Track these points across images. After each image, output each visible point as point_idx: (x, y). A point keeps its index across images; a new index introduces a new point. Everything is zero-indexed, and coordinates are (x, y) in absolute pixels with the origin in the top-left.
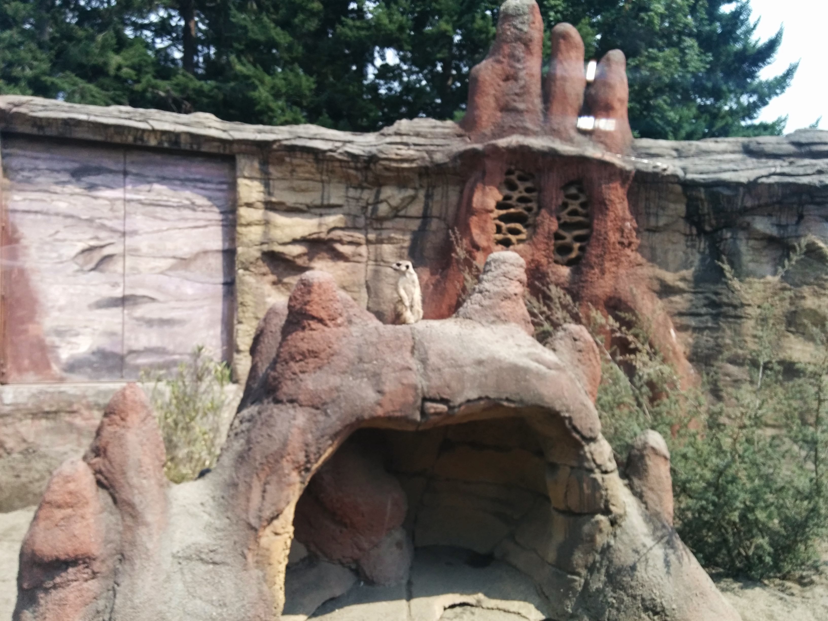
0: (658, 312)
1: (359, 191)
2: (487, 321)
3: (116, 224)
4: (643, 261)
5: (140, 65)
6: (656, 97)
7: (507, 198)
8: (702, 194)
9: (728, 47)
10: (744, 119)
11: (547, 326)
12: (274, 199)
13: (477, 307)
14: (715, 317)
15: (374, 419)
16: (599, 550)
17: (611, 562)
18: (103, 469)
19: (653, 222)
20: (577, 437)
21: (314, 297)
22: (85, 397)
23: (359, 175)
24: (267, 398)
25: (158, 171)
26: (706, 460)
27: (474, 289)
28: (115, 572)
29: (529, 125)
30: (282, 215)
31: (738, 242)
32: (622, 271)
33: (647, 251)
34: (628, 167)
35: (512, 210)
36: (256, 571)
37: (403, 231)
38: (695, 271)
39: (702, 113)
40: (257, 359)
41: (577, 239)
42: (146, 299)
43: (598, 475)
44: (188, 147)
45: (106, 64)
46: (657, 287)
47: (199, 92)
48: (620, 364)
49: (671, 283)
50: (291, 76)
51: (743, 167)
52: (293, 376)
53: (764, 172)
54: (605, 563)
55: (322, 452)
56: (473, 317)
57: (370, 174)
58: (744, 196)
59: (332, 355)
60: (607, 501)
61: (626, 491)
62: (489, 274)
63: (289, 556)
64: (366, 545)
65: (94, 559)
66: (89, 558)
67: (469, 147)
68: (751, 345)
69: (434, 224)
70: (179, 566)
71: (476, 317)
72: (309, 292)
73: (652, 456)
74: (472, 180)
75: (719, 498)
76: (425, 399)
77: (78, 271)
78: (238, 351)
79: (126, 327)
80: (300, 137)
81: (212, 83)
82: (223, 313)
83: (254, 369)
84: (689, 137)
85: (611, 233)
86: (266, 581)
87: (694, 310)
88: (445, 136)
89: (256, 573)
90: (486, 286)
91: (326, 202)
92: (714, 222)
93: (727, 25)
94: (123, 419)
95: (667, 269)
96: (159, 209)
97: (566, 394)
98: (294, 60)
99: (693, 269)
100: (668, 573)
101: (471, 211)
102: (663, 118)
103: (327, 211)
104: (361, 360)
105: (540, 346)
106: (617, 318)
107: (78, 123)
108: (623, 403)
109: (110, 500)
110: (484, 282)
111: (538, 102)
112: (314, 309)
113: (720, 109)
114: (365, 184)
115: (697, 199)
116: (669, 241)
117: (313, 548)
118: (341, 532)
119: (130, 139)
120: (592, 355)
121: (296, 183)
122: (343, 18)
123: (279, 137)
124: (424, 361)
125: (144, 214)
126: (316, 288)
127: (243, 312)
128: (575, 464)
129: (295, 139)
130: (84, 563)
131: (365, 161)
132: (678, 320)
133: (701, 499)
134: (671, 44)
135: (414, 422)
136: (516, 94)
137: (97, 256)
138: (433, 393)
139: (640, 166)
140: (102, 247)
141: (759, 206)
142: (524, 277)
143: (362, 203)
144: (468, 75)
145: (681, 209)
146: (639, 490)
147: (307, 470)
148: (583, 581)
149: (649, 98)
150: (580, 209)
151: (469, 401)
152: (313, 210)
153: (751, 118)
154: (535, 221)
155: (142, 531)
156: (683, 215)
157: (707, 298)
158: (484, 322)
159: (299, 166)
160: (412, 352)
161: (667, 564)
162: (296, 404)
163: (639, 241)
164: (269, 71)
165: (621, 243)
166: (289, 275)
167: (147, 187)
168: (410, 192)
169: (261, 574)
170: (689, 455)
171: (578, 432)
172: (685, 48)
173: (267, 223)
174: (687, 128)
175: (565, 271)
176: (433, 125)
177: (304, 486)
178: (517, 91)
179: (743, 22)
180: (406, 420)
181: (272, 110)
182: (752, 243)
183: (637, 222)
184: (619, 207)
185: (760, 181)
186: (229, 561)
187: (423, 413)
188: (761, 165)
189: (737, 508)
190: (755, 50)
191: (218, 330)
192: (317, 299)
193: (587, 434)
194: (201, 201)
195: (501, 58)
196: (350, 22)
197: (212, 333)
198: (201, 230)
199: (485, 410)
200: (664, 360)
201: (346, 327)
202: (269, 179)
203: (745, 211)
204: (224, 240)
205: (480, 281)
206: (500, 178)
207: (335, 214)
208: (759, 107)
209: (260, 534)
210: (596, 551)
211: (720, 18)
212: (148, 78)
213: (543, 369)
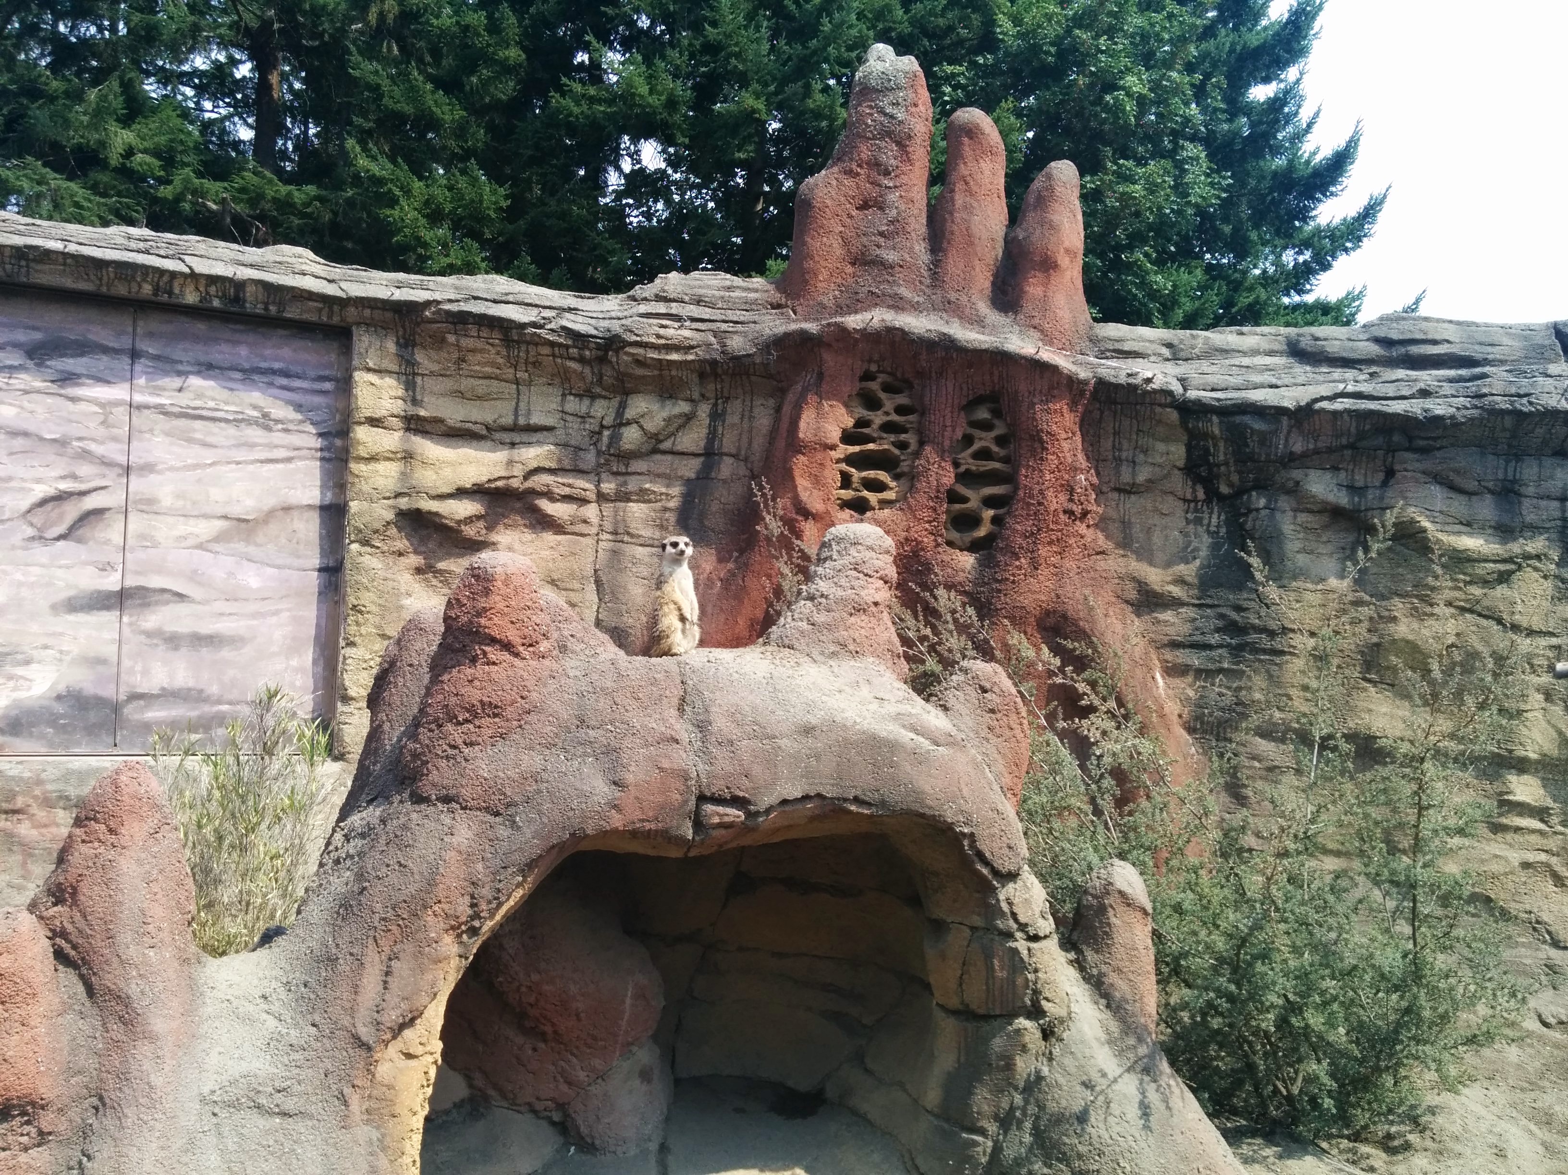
0: (1134, 641)
1: (586, 402)
2: (822, 653)
3: (115, 452)
4: (1109, 545)
5: (171, 149)
6: (1130, 248)
7: (861, 423)
8: (1215, 426)
9: (1262, 163)
10: (1288, 295)
11: (931, 664)
12: (422, 413)
13: (804, 625)
14: (1236, 651)
15: (604, 834)
16: (1021, 1085)
17: (1042, 1107)
18: (69, 927)
19: (1126, 476)
20: (985, 871)
21: (496, 601)
22: (39, 782)
23: (587, 371)
24: (399, 793)
25: (199, 352)
26: (1216, 916)
27: (799, 593)
28: (85, 1132)
29: (904, 292)
30: (438, 443)
31: (1278, 515)
32: (1069, 564)
33: (1114, 527)
34: (1083, 374)
35: (871, 446)
36: (366, 1128)
37: (668, 478)
38: (1202, 567)
39: (1214, 279)
40: (382, 716)
41: (989, 502)
42: (167, 596)
43: (1021, 944)
44: (259, 310)
45: (103, 144)
46: (1133, 595)
47: (285, 205)
48: (1062, 735)
49: (1157, 588)
50: (462, 183)
51: (1287, 380)
52: (450, 752)
53: (1325, 390)
54: (1032, 1109)
55: (503, 899)
56: (797, 645)
57: (608, 372)
58: (1289, 432)
59: (529, 712)
60: (1036, 992)
61: (1072, 973)
62: (828, 564)
63: (432, 1100)
64: (582, 1075)
65: (43, 1108)
66: (33, 1104)
67: (793, 327)
68: (1300, 705)
69: (726, 468)
70: (214, 1120)
71: (801, 644)
72: (487, 592)
73: (1121, 909)
74: (799, 387)
75: (1239, 986)
76: (702, 798)
77: (32, 538)
78: (346, 699)
79: (125, 648)
80: (476, 298)
81: (311, 189)
82: (318, 626)
83: (374, 735)
84: (1189, 323)
85: (1050, 494)
86: (384, 1149)
87: (1198, 638)
88: (749, 306)
89: (365, 1133)
90: (822, 586)
91: (522, 421)
92: (1235, 478)
93: (1261, 122)
94: (111, 831)
95: (1151, 563)
96: (198, 424)
97: (966, 791)
98: (468, 154)
99: (1198, 562)
100: (1147, 1127)
101: (795, 446)
102: (1144, 284)
103: (525, 437)
104: (582, 722)
105: (919, 701)
106: (1056, 650)
107: (47, 255)
108: (1068, 808)
109: (80, 989)
110: (817, 579)
111: (921, 251)
112: (496, 626)
113: (1245, 272)
114: (598, 390)
115: (1206, 436)
116: (1156, 510)
117: (479, 1082)
118: (535, 1049)
119: (147, 289)
120: (1014, 717)
121: (466, 384)
122: (564, 80)
123: (438, 296)
124: (702, 726)
125: (167, 434)
126: (499, 584)
127: (358, 624)
128: (977, 921)
129: (466, 300)
130: (24, 1113)
131: (598, 347)
132: (1169, 655)
133: (1206, 989)
134: (1159, 153)
135: (680, 841)
136: (881, 234)
137: (72, 511)
138: (717, 787)
139: (1103, 372)
140: (83, 494)
141: (1317, 452)
142: (892, 572)
143: (592, 425)
144: (792, 194)
145: (1178, 452)
146: (1095, 972)
147: (474, 931)
148: (990, 1144)
149: (1118, 248)
150: (995, 449)
151: (785, 802)
152: (497, 436)
153: (1300, 292)
154: (913, 467)
155: (144, 1049)
156: (1181, 463)
157: (1222, 616)
158: (815, 654)
159: (473, 351)
160: (681, 710)
161: (1145, 1110)
162: (454, 805)
163: (1100, 510)
164: (419, 170)
165: (1069, 513)
166: (449, 555)
167: (177, 382)
168: (683, 407)
169: (375, 1135)
170: (1186, 906)
171: (987, 863)
172: (1184, 161)
173: (408, 456)
174: (1188, 306)
175: (967, 561)
176: (728, 283)
177: (465, 963)
178: (884, 228)
179: (1288, 120)
180: (666, 836)
181: (425, 245)
182: (1302, 517)
183: (1098, 474)
184: (1066, 445)
185: (1318, 406)
186: (312, 1109)
187: (698, 824)
188: (1321, 378)
189: (1272, 1006)
190: (1310, 170)
191: (308, 656)
192: (501, 605)
193: (1005, 865)
194: (281, 411)
195: (854, 166)
196: (578, 88)
197: (294, 663)
198: (280, 466)
199: (813, 819)
200: (1143, 731)
201: (556, 659)
202: (415, 374)
203: (1291, 460)
204: (323, 487)
205: (808, 577)
206: (849, 387)
207: (539, 443)
208: (1314, 272)
209: (377, 1056)
210: (1016, 1088)
211: (1248, 110)
212: (184, 175)
213: (925, 744)
